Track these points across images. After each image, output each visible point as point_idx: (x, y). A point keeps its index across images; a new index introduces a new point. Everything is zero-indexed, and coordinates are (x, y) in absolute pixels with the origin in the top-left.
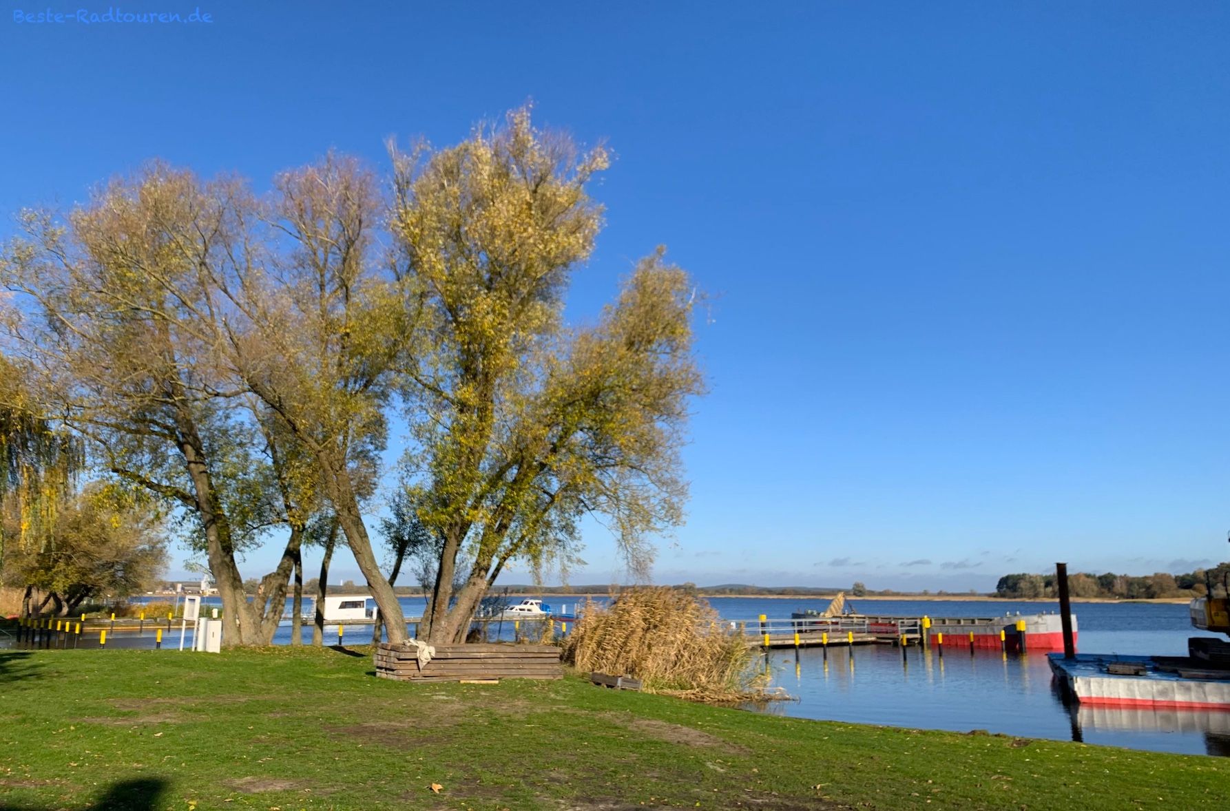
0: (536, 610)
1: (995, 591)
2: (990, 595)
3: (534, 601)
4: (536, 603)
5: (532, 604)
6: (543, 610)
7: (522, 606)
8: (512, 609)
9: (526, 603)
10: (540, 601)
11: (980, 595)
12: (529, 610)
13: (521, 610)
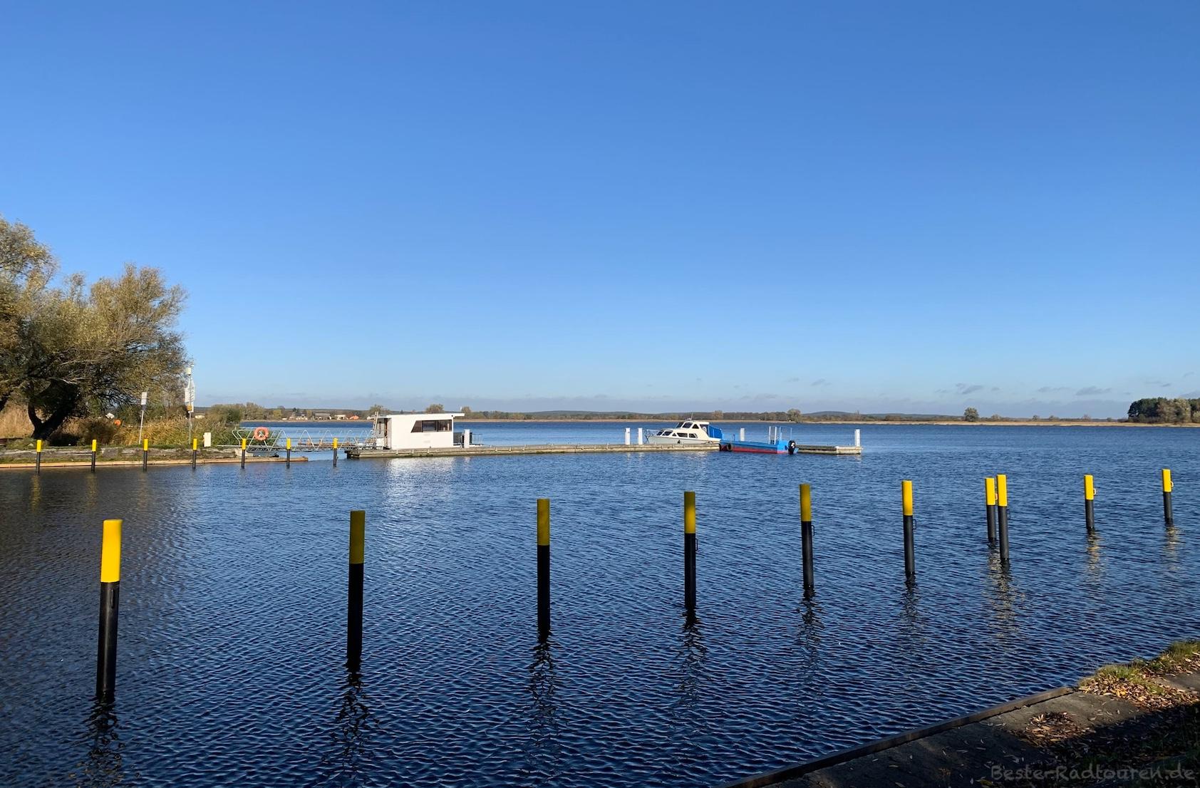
0: (702, 435)
1: (1127, 416)
2: (1120, 421)
3: (698, 423)
4: (702, 426)
5: (696, 427)
6: (711, 436)
7: (682, 430)
8: (668, 433)
9: (687, 426)
10: (706, 423)
11: (1115, 421)
12: (692, 436)
13: (680, 435)
